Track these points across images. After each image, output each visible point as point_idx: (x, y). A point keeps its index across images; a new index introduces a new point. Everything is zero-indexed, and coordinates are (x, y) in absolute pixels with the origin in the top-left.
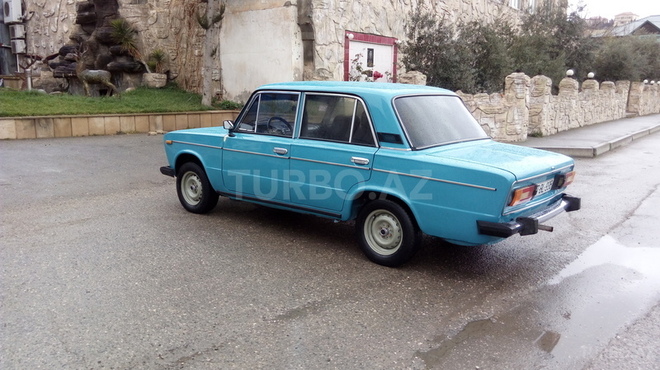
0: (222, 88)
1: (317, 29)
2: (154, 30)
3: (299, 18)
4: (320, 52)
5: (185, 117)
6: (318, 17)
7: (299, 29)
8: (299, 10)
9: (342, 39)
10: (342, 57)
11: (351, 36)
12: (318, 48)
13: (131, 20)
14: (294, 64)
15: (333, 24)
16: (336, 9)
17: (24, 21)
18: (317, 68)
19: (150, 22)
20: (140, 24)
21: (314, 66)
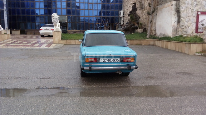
0: (156, 32)
1: (181, 12)
2: (144, 17)
3: (176, 9)
4: (183, 20)
5: (137, 41)
6: (182, 8)
7: (176, 13)
8: (176, 7)
9: (195, 15)
10: (195, 21)
11: (199, 13)
12: (182, 18)
13: (138, 14)
14: (172, 24)
15: (190, 10)
16: (192, 4)
17: (124, 16)
18: (181, 25)
19: (144, 14)
20: (141, 15)
21: (180, 25)
